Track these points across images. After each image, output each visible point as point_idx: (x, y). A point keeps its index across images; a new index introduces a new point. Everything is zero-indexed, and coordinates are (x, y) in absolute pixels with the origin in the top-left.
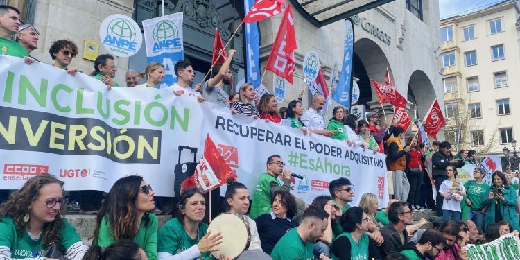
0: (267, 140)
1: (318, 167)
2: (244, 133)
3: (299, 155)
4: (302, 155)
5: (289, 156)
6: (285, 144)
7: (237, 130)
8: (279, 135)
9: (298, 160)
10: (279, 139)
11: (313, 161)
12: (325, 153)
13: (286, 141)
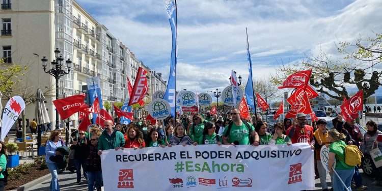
0: (156, 160)
1: (204, 169)
2: (138, 158)
3: (184, 163)
4: (187, 163)
5: (176, 165)
6: (171, 159)
7: (133, 158)
8: (165, 154)
9: (184, 167)
10: (165, 156)
11: (199, 165)
12: (212, 158)
13: (171, 157)
